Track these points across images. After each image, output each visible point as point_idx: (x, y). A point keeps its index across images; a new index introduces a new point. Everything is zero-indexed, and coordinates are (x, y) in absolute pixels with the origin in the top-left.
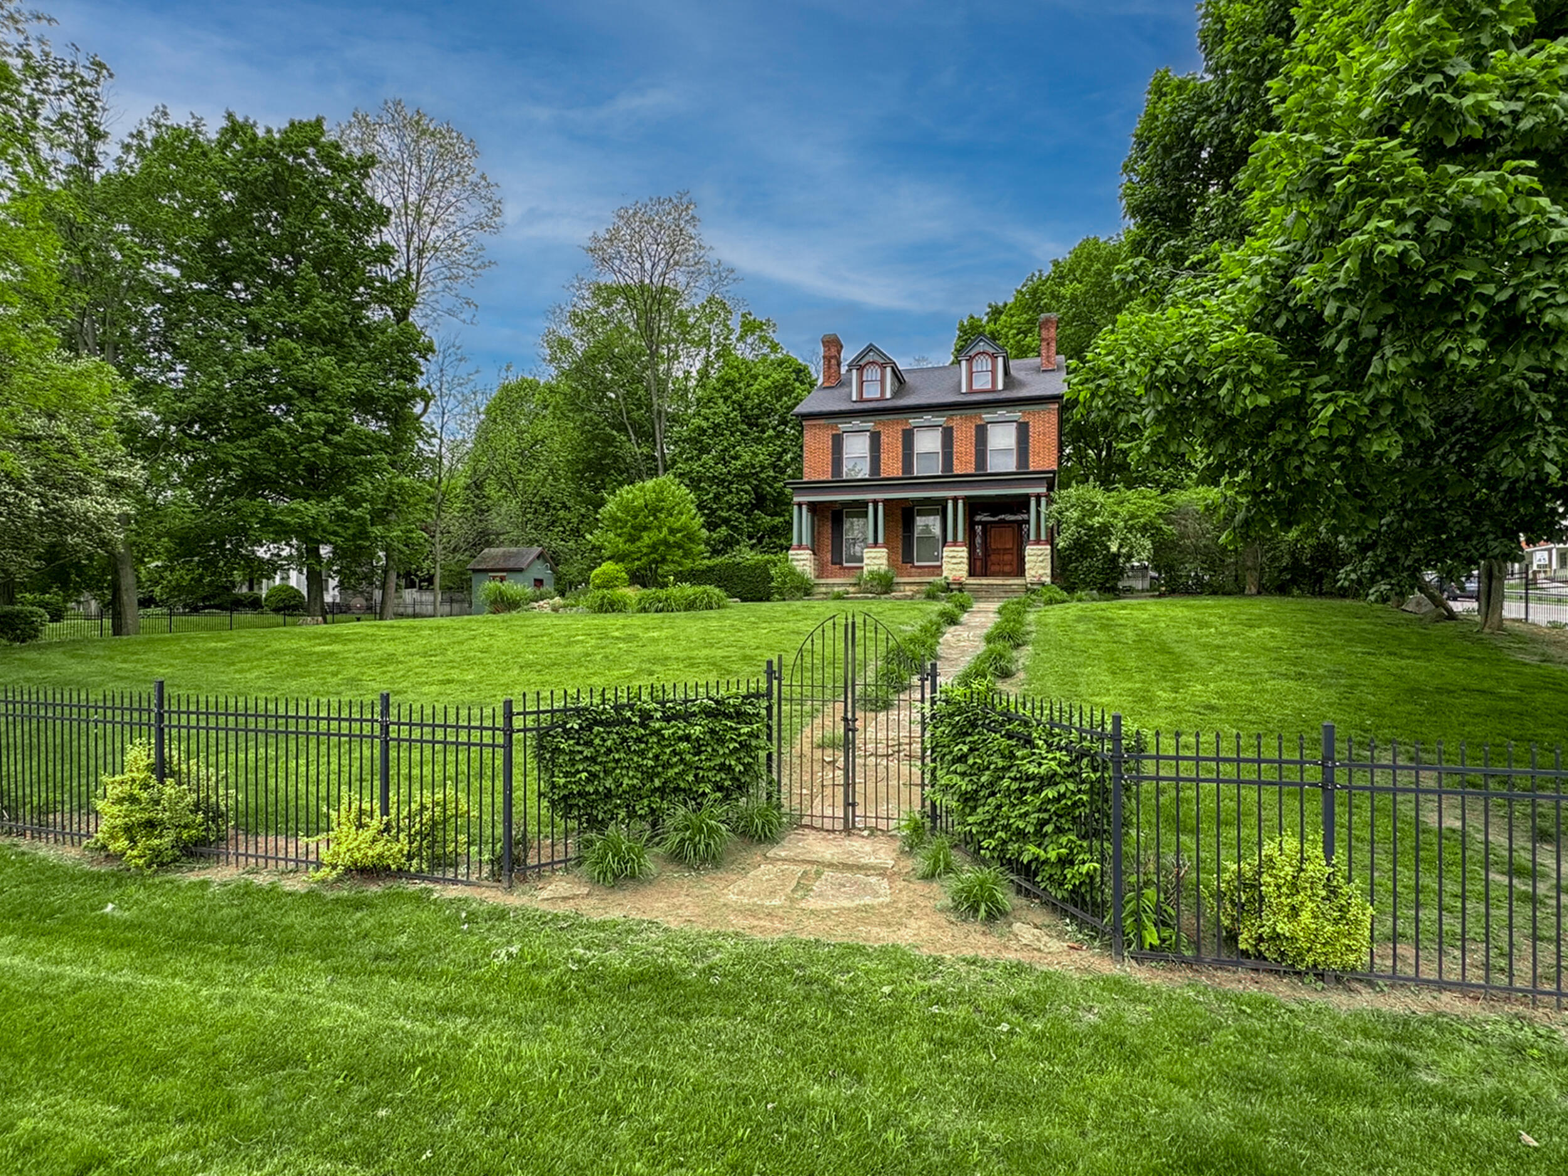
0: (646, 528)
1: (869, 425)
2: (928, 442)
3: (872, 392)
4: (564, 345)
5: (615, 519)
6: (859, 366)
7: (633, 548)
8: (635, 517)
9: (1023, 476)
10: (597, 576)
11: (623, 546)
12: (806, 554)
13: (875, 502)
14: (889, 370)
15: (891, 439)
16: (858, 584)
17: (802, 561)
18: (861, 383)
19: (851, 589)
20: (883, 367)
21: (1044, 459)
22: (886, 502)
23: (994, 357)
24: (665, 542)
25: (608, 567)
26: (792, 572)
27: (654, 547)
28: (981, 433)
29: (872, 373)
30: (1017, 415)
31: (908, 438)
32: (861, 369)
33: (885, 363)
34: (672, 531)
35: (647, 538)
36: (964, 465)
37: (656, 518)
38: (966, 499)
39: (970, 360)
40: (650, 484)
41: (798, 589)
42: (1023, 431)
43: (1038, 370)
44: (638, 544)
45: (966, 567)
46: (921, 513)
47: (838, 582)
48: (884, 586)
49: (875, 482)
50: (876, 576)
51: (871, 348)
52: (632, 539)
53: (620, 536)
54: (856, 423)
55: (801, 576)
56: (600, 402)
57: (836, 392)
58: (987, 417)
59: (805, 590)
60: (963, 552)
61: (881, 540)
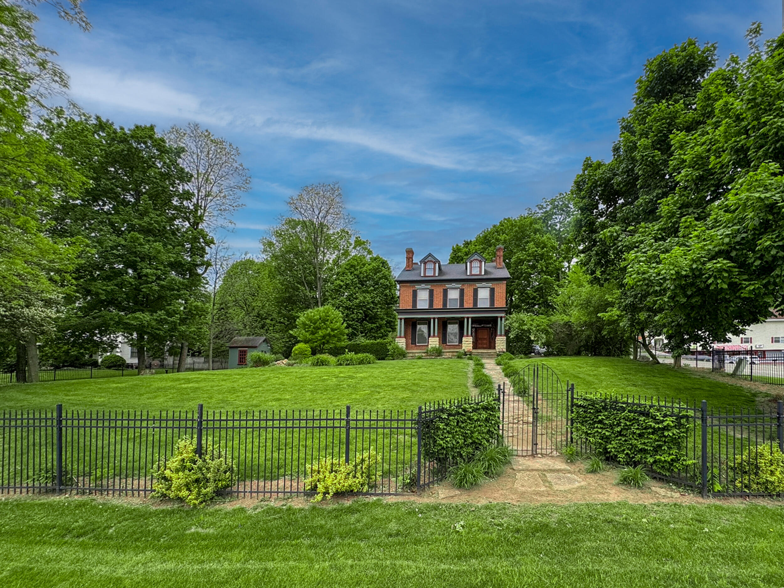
0: (319, 329)
1: (429, 287)
2: (454, 295)
3: (430, 273)
4: (270, 244)
5: (304, 324)
6: (424, 262)
7: (313, 337)
8: (315, 324)
9: (492, 309)
10: (296, 350)
11: (309, 336)
12: (403, 340)
13: (434, 319)
14: (437, 265)
15: (438, 291)
16: (427, 352)
17: (401, 343)
18: (425, 269)
19: (424, 355)
20: (435, 263)
21: (500, 302)
22: (438, 318)
23: (481, 262)
24: (329, 335)
25: (301, 345)
26: (398, 347)
27: (324, 337)
28: (476, 292)
29: (430, 266)
30: (490, 285)
31: (445, 292)
32: (425, 263)
33: (436, 261)
34: (333, 330)
35: (321, 333)
36: (468, 304)
37: (325, 324)
38: (472, 318)
39: (471, 262)
40: (321, 309)
41: (400, 354)
42: (492, 291)
43: (495, 267)
44: (316, 335)
45: (471, 345)
46: (450, 323)
47: (417, 352)
48: (438, 353)
49: (431, 310)
50: (434, 349)
51: (430, 255)
52: (313, 333)
53: (307, 332)
54: (423, 285)
55: (401, 349)
56: (291, 271)
57: (413, 272)
58: (478, 285)
59: (402, 355)
60: (470, 339)
61: (436, 334)
